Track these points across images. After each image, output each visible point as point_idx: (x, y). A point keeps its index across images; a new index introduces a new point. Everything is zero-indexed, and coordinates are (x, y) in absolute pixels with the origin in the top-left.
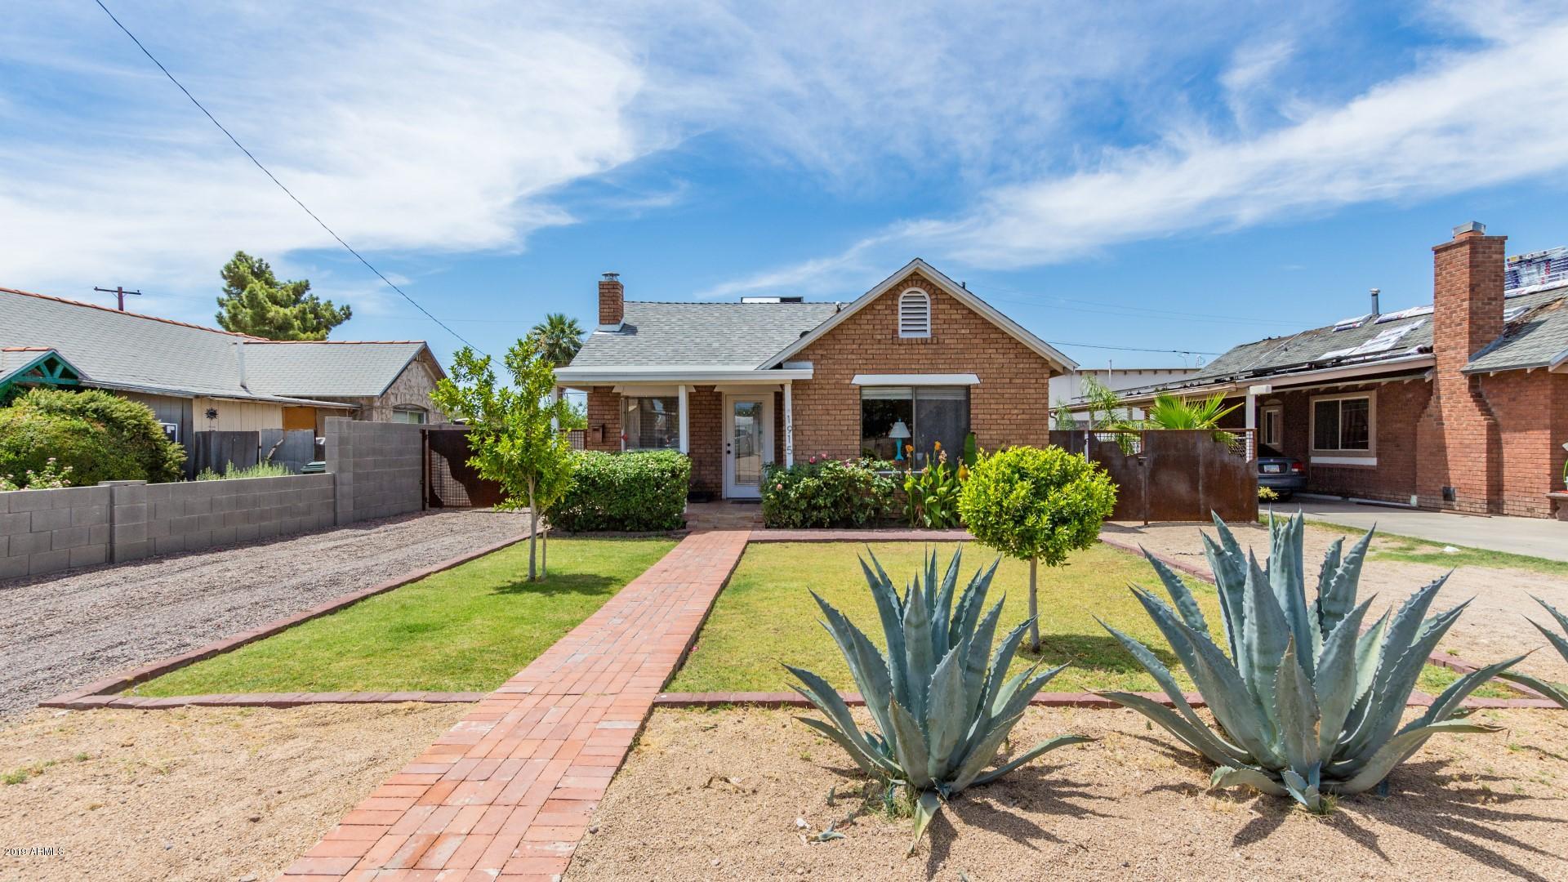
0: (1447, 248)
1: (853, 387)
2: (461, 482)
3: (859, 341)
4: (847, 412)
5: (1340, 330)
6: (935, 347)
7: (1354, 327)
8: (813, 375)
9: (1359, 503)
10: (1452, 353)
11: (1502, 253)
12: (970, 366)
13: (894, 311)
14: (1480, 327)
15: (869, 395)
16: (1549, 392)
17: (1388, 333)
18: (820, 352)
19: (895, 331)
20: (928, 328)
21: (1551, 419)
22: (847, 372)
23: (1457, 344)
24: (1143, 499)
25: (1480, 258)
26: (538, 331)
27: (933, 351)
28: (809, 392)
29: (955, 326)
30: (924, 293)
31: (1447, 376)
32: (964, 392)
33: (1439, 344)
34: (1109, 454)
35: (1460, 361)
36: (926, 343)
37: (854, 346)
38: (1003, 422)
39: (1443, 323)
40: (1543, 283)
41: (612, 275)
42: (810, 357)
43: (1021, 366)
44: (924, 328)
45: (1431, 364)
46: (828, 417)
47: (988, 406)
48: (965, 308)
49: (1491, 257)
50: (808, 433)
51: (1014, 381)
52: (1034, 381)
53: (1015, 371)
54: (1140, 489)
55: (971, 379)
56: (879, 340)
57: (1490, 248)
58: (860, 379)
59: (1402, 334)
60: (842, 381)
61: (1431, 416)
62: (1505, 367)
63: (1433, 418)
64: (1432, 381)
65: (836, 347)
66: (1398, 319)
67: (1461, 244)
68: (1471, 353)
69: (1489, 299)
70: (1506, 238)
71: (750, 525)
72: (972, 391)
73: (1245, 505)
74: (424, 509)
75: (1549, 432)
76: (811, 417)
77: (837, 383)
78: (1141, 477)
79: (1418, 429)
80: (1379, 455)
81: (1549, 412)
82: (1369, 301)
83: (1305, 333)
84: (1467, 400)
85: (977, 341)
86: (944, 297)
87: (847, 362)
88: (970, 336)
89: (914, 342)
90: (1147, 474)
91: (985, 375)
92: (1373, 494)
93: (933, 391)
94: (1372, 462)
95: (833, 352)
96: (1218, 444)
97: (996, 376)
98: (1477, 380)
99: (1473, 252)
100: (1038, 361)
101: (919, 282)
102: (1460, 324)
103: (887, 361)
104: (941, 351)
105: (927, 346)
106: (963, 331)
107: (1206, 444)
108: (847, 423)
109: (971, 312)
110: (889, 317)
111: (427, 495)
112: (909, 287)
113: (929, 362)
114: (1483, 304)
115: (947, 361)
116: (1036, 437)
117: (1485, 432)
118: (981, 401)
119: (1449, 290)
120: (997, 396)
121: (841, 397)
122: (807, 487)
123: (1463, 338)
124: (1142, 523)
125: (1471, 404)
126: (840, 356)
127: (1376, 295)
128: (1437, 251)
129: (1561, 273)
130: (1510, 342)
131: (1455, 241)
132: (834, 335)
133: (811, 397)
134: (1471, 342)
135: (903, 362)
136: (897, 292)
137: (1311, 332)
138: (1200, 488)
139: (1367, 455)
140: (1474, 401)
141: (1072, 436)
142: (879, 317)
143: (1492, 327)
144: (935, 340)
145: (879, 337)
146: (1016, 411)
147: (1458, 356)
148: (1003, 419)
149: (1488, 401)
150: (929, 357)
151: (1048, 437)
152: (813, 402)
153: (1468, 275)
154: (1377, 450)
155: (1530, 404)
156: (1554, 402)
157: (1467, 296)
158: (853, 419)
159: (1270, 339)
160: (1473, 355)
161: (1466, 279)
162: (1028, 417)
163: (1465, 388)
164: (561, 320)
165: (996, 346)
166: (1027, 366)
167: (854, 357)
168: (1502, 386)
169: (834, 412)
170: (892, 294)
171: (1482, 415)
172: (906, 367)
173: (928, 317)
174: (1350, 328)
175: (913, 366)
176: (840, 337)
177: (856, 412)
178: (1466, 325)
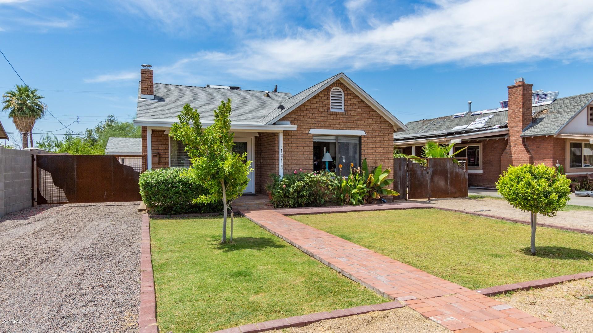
0: (513, 87)
1: (310, 135)
2: (61, 187)
3: (313, 112)
4: (307, 148)
5: (456, 117)
6: (346, 117)
7: (462, 117)
8: (297, 128)
9: (477, 189)
10: (516, 129)
11: (532, 91)
12: (361, 127)
13: (328, 98)
14: (525, 119)
15: (317, 139)
16: (552, 145)
17: (479, 120)
18: (294, 116)
19: (329, 108)
20: (343, 107)
21: (553, 155)
22: (307, 127)
23: (517, 125)
24: (428, 189)
25: (525, 92)
26: (10, 95)
27: (346, 119)
28: (289, 137)
29: (355, 107)
30: (341, 90)
31: (513, 138)
32: (358, 139)
33: (510, 125)
34: (416, 169)
35: (519, 132)
36: (343, 115)
37: (310, 115)
38: (375, 154)
39: (512, 117)
40: (536, 103)
41: (147, 66)
42: (289, 119)
43: (383, 127)
44: (341, 107)
45: (507, 132)
46: (298, 150)
47: (369, 146)
48: (359, 99)
49: (528, 92)
50: (288, 158)
51: (380, 134)
52: (387, 135)
53: (380, 130)
54: (427, 185)
55: (362, 133)
56: (322, 112)
57: (528, 88)
58: (313, 131)
59: (486, 120)
60: (305, 132)
61: (507, 153)
62: (537, 135)
63: (508, 154)
64: (507, 140)
65: (302, 114)
66: (481, 114)
67: (519, 86)
68: (523, 128)
69: (528, 108)
70: (533, 85)
71: (266, 207)
72: (362, 139)
73: (464, 190)
74: (33, 205)
75: (552, 160)
76: (290, 150)
77: (302, 133)
78: (428, 179)
79: (502, 158)
80: (483, 169)
81: (552, 152)
82: (468, 106)
83: (440, 118)
84: (521, 147)
85: (364, 115)
86: (350, 92)
87: (307, 122)
88: (362, 112)
89: (338, 114)
90: (430, 177)
91: (368, 131)
92: (482, 185)
93: (344, 138)
94: (481, 172)
95: (300, 117)
96: (455, 164)
97: (372, 132)
98: (526, 140)
99: (524, 90)
100: (389, 125)
101: (340, 85)
102: (519, 117)
103: (326, 123)
104: (349, 119)
105: (343, 116)
106: (359, 110)
107: (451, 164)
108: (307, 153)
109: (362, 101)
110: (326, 101)
111: (35, 196)
112: (335, 86)
113: (344, 124)
114: (526, 110)
115: (352, 124)
116: (388, 161)
117: (529, 160)
118: (366, 144)
119: (514, 104)
120: (373, 141)
121: (304, 140)
122: (298, 186)
123: (520, 123)
124: (427, 199)
125: (523, 149)
126: (303, 119)
127: (470, 104)
128: (509, 88)
129: (543, 100)
130: (535, 125)
131: (516, 85)
132: (300, 108)
133: (290, 140)
134: (523, 125)
135: (332, 123)
136: (330, 89)
137: (442, 118)
138: (449, 183)
139: (479, 169)
140: (524, 148)
141: (402, 160)
142: (322, 100)
143: (529, 119)
144: (345, 114)
145: (321, 110)
146: (380, 149)
147: (518, 130)
148: (375, 152)
149: (528, 148)
150: (344, 121)
151: (393, 161)
152: (290, 142)
153: (522, 98)
154: (483, 167)
155: (545, 149)
156: (554, 148)
157: (521, 106)
158: (309, 151)
159: (423, 120)
160: (524, 130)
161: (521, 100)
162: (385, 151)
163: (521, 142)
164: (27, 89)
165: (372, 117)
166: (385, 127)
167: (310, 120)
168: (534, 142)
169: (300, 148)
170: (328, 89)
171: (528, 153)
172: (334, 126)
173: (343, 102)
174: (460, 117)
175: (337, 126)
176: (304, 109)
177: (311, 148)
178: (521, 118)
